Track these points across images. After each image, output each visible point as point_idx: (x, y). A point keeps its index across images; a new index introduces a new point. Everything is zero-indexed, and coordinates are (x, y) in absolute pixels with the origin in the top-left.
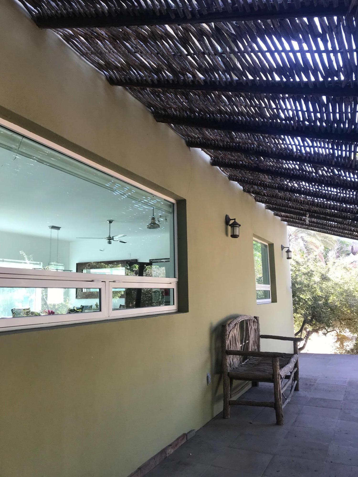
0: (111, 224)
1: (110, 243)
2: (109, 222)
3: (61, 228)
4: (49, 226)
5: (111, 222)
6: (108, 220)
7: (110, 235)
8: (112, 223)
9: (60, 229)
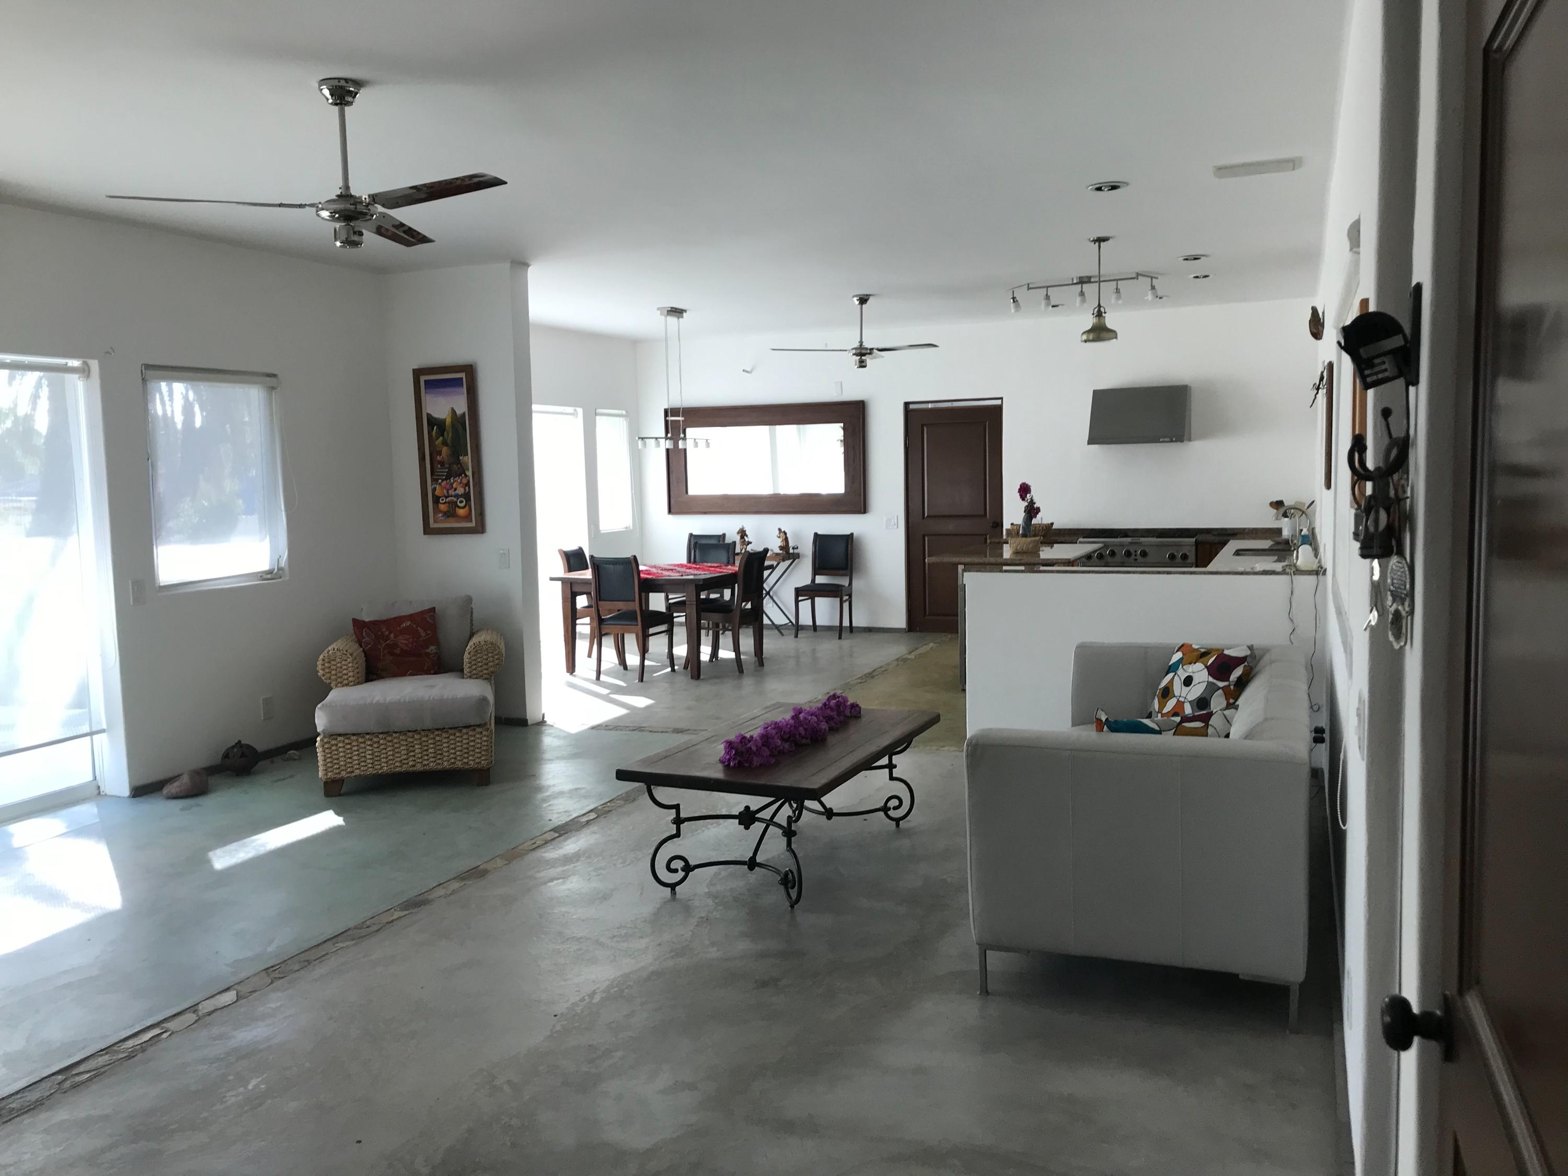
0: (864, 306)
1: (862, 364)
2: (857, 303)
3: (685, 311)
4: (658, 309)
5: (863, 300)
6: (854, 297)
7: (861, 342)
8: (868, 302)
9: (684, 314)
